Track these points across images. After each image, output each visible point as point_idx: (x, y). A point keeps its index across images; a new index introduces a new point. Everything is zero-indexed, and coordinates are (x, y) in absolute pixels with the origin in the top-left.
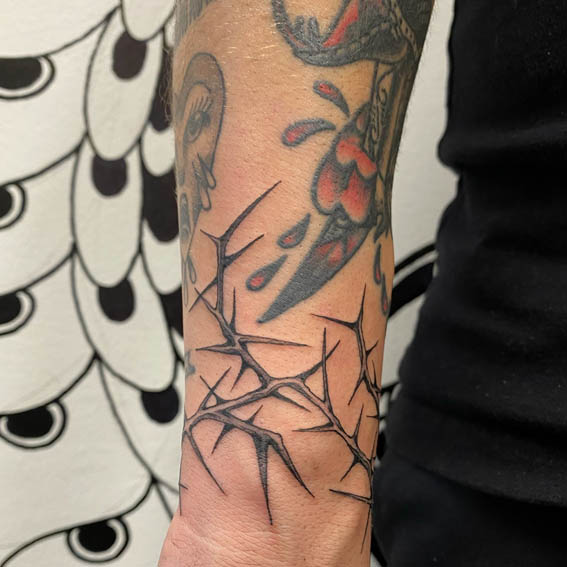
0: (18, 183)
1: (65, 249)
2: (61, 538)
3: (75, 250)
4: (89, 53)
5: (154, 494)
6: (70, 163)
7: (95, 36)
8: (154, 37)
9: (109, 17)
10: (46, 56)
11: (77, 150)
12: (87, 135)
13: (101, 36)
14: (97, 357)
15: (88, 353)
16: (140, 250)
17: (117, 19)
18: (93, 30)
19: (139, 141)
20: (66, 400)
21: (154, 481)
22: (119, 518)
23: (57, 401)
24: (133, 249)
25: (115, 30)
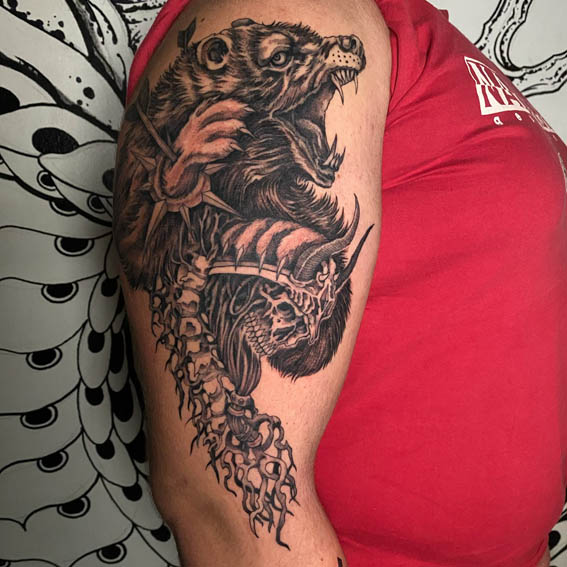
0: (52, 405)
2: (95, 554)
3: (83, 430)
4: (77, 342)
5: (135, 531)
6: (75, 392)
7: (79, 334)
8: (106, 331)
9: (84, 326)
10: (57, 348)
11: (78, 387)
12: (81, 379)
13: (81, 335)
14: (100, 475)
15: (96, 473)
16: (113, 426)
17: (88, 325)
18: (77, 332)
19: (106, 379)
20: (89, 495)
21: (135, 526)
22: (120, 543)
23: (84, 496)
24: (110, 427)
25: (88, 330)
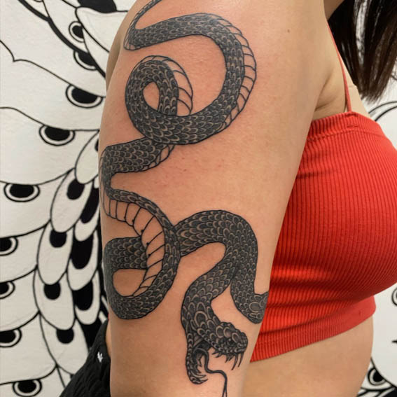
0: (15, 237)
1: (33, 267)
2: (11, 385)
3: (37, 268)
4: (57, 186)
5: (56, 371)
6: (41, 231)
7: (61, 180)
8: (88, 183)
9: (68, 172)
10: (37, 186)
11: (45, 227)
12: (50, 221)
13: (64, 180)
15: (36, 311)
16: (67, 271)
17: (72, 173)
18: (60, 177)
19: (74, 226)
20: (23, 329)
21: (57, 366)
22: (39, 380)
23: (18, 329)
25: (71, 178)
